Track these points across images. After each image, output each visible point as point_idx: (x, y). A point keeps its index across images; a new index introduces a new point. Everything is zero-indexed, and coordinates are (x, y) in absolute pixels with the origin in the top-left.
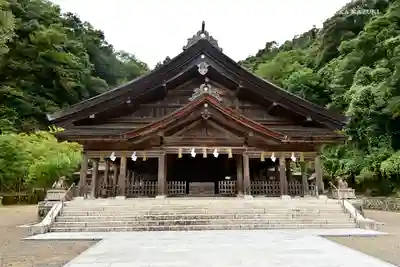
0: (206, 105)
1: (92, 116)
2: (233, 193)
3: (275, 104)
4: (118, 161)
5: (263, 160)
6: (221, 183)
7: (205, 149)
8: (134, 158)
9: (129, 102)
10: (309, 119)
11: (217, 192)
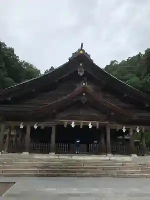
0: (84, 94)
1: (10, 99)
2: (99, 152)
4: (25, 128)
6: (91, 145)
7: (82, 122)
8: (36, 127)
9: (34, 91)
10: (147, 106)
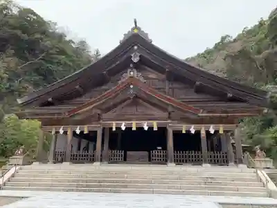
0: (132, 86)
1: (50, 99)
2: (164, 161)
3: (198, 83)
5: (184, 132)
6: (153, 152)
7: (134, 122)
8: (78, 132)
9: (77, 87)
10: (230, 95)
11: (150, 160)
